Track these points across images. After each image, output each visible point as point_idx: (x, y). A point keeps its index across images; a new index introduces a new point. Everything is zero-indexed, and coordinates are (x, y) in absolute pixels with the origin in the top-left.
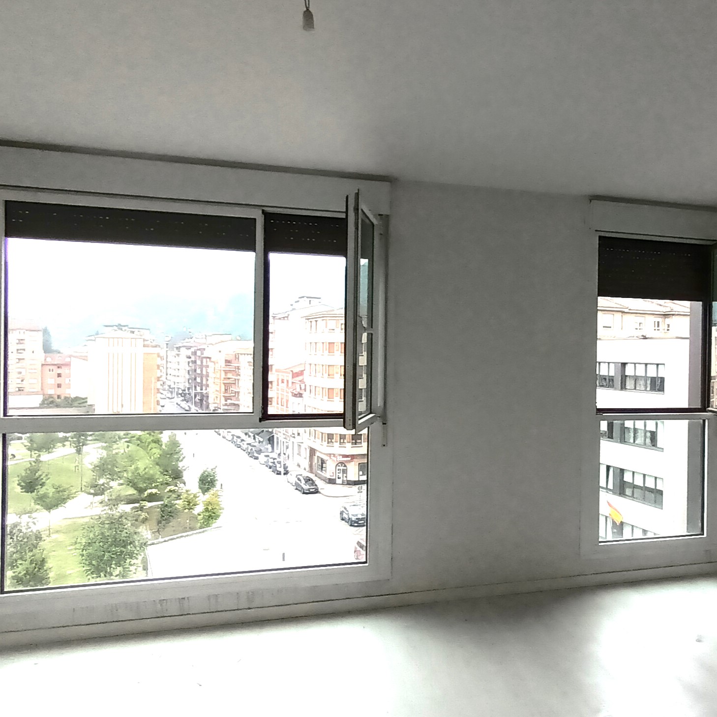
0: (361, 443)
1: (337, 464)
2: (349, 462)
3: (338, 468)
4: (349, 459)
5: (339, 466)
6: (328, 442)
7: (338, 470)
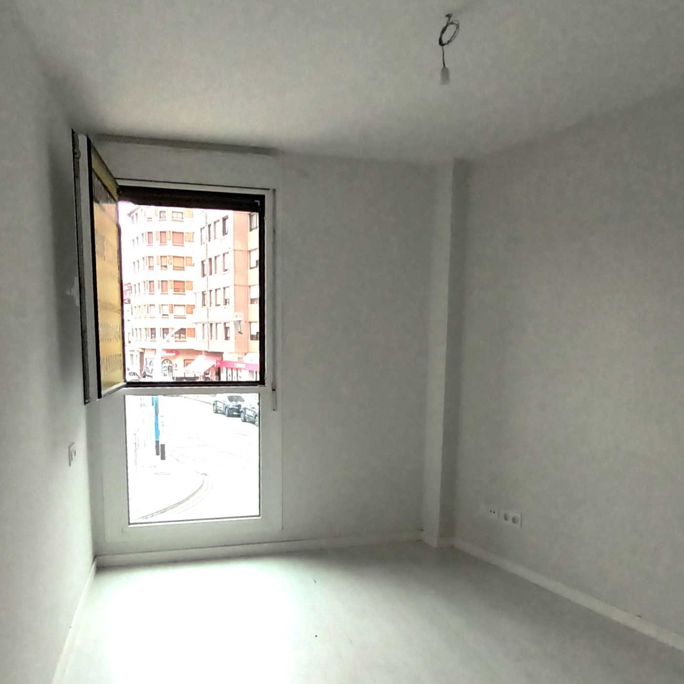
0: (185, 337)
1: (164, 361)
2: (174, 357)
3: (164, 365)
4: (174, 354)
5: (165, 363)
6: (152, 337)
7: (164, 367)
